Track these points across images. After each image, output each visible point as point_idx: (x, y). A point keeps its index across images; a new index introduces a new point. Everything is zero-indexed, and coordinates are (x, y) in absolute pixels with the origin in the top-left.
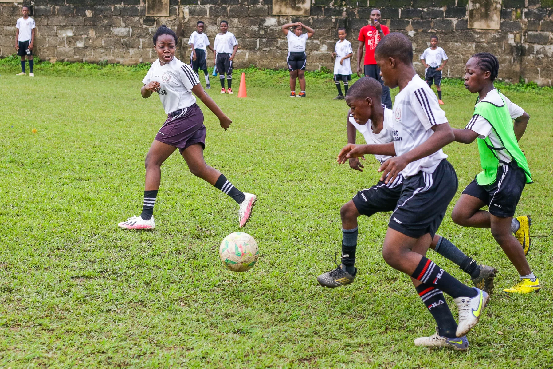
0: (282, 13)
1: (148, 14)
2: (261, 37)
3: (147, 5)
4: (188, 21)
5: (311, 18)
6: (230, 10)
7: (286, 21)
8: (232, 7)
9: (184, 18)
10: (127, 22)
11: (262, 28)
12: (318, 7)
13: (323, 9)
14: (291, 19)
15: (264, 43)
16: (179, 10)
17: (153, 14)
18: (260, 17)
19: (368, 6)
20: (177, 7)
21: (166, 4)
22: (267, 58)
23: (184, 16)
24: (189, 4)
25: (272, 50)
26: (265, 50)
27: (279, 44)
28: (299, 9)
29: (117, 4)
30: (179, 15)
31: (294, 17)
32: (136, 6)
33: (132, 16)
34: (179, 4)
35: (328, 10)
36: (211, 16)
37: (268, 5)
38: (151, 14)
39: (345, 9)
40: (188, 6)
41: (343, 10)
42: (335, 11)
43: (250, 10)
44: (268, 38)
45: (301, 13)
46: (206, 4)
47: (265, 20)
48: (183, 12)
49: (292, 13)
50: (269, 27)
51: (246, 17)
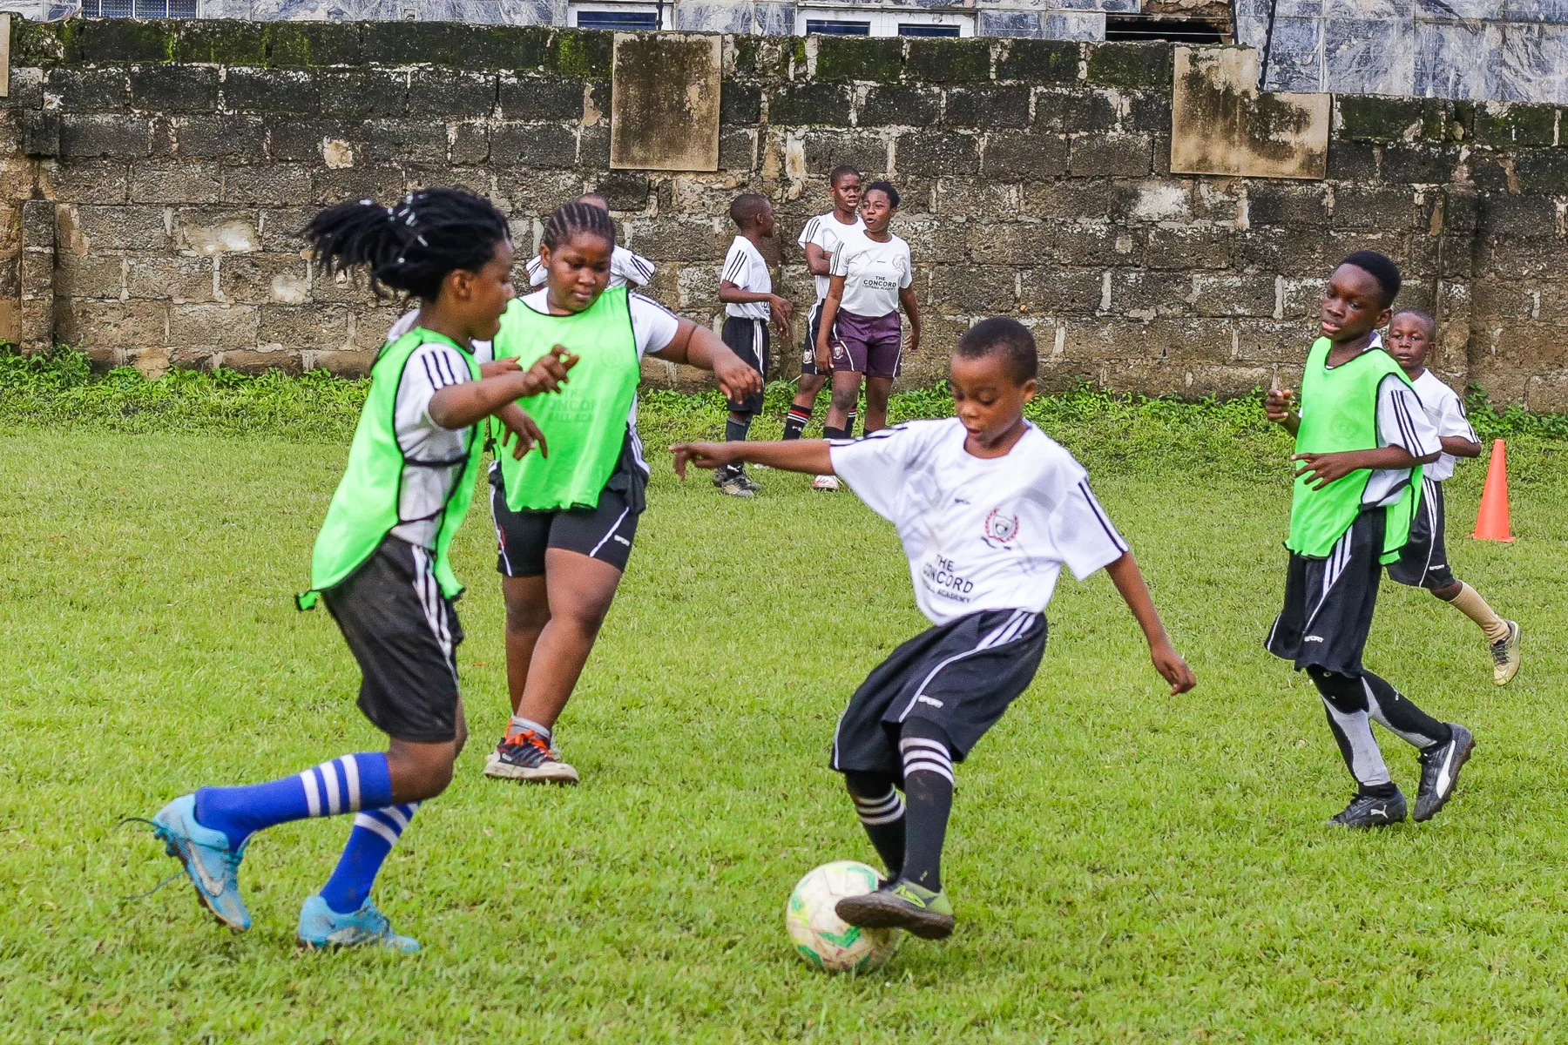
0: (1211, 167)
1: (620, 160)
2: (1120, 265)
3: (615, 119)
4: (801, 195)
5: (1330, 191)
6: (988, 148)
7: (1226, 198)
8: (998, 137)
9: (785, 182)
10: (520, 194)
11: (1125, 227)
12: (1358, 143)
13: (1376, 151)
14: (1245, 192)
15: (1133, 290)
16: (761, 147)
17: (645, 161)
18: (1116, 183)
19: (1556, 144)
20: (753, 134)
21: (705, 119)
22: (1145, 352)
23: (782, 172)
24: (810, 122)
25: (1165, 317)
26: (1139, 320)
27: (1197, 291)
28: (1281, 152)
29: (476, 116)
30: (759, 168)
31: (1261, 185)
32: (566, 126)
33: (542, 168)
34: (764, 119)
35: (1398, 157)
36: (905, 175)
37: (1151, 133)
38: (633, 161)
39: (1465, 154)
40: (802, 130)
41: (1456, 158)
42: (1425, 159)
43: (1073, 150)
44: (1150, 269)
45: (1290, 167)
46: (882, 124)
47: (1136, 195)
48: (781, 157)
49: (1251, 166)
50: (1154, 224)
51: (1058, 178)
